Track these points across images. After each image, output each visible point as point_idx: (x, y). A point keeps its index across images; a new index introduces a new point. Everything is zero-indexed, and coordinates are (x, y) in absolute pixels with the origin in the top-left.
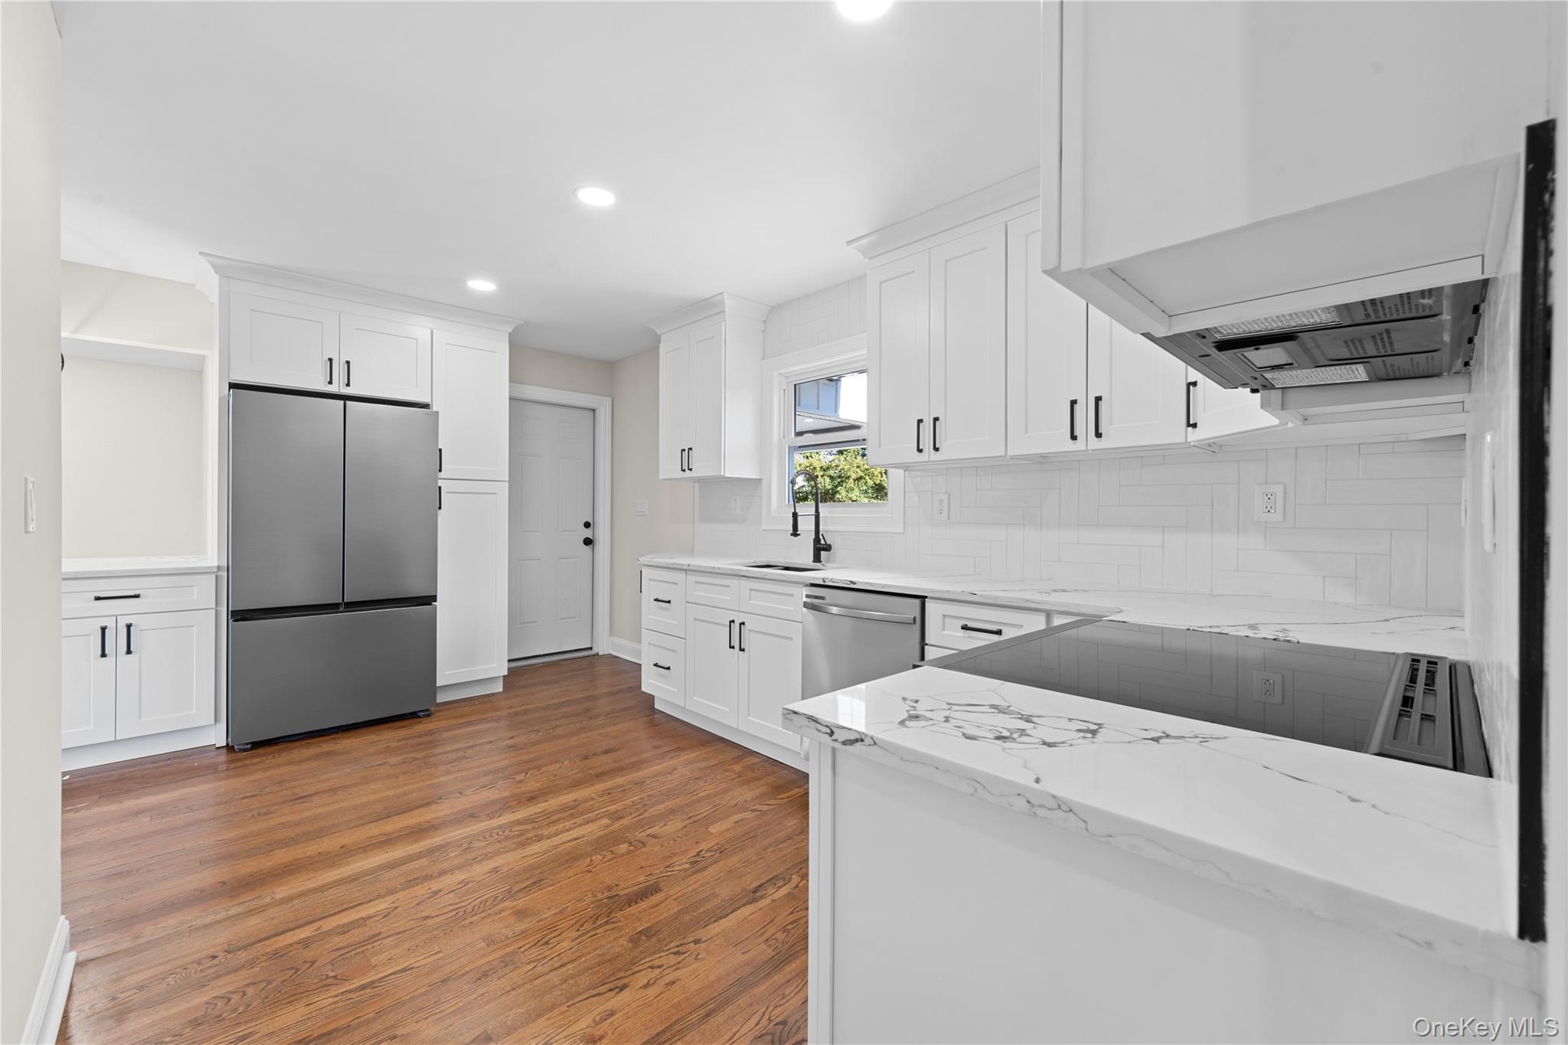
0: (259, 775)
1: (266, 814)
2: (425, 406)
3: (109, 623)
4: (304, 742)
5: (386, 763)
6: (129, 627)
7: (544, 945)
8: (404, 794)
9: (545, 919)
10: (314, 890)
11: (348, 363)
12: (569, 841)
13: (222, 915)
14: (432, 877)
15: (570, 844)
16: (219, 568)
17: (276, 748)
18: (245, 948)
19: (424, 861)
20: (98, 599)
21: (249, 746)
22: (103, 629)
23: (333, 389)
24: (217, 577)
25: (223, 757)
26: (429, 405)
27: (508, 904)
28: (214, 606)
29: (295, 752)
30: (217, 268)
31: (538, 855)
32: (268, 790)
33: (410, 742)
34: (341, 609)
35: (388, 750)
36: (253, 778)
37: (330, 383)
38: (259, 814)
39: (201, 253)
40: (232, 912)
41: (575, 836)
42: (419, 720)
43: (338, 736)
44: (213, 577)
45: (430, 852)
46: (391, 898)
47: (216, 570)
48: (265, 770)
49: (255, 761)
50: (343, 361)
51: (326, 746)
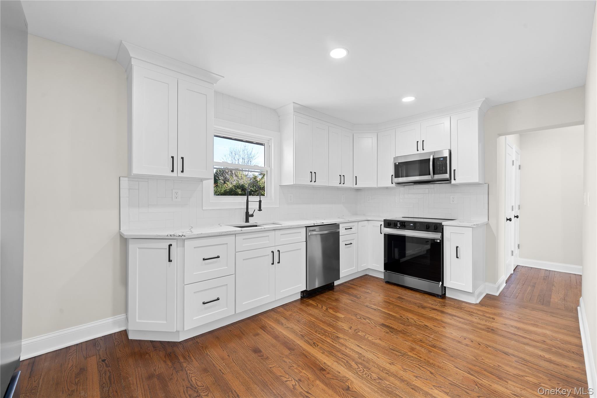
7: (422, 341)
9: (411, 343)
12: (361, 348)
15: (363, 347)
31: (374, 354)
41: (358, 348)
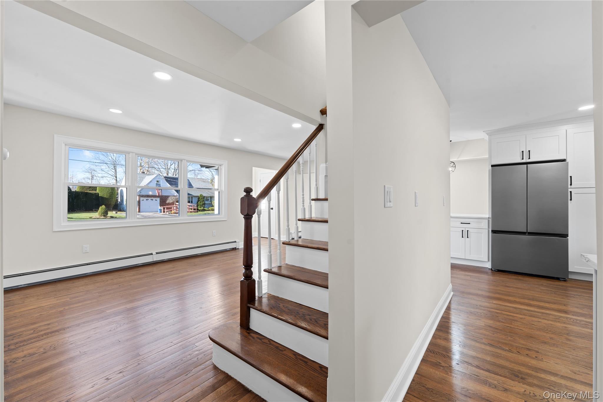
0: (498, 278)
1: (496, 286)
2: (564, 160)
3: (464, 229)
4: (514, 274)
5: (539, 288)
6: (468, 231)
8: (541, 297)
10: (503, 305)
11: (529, 151)
13: (480, 300)
14: (540, 318)
16: (489, 218)
17: (504, 273)
18: (484, 307)
19: (540, 314)
20: (461, 223)
21: (497, 270)
22: (463, 231)
23: (524, 161)
24: (488, 220)
25: (490, 271)
26: (565, 159)
27: (566, 336)
28: (487, 228)
29: (510, 276)
30: (487, 134)
32: (499, 282)
33: (552, 286)
34: (527, 234)
35: (542, 285)
36: (496, 278)
37: (523, 159)
38: (495, 286)
39: (483, 131)
40: (483, 300)
42: (560, 281)
43: (525, 276)
44: (487, 220)
45: (543, 313)
46: (524, 316)
47: (488, 218)
48: (499, 277)
49: (497, 274)
50: (527, 151)
51: (520, 277)
